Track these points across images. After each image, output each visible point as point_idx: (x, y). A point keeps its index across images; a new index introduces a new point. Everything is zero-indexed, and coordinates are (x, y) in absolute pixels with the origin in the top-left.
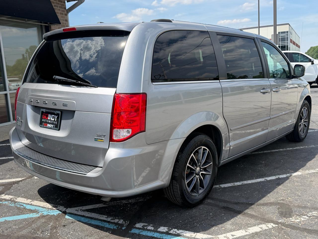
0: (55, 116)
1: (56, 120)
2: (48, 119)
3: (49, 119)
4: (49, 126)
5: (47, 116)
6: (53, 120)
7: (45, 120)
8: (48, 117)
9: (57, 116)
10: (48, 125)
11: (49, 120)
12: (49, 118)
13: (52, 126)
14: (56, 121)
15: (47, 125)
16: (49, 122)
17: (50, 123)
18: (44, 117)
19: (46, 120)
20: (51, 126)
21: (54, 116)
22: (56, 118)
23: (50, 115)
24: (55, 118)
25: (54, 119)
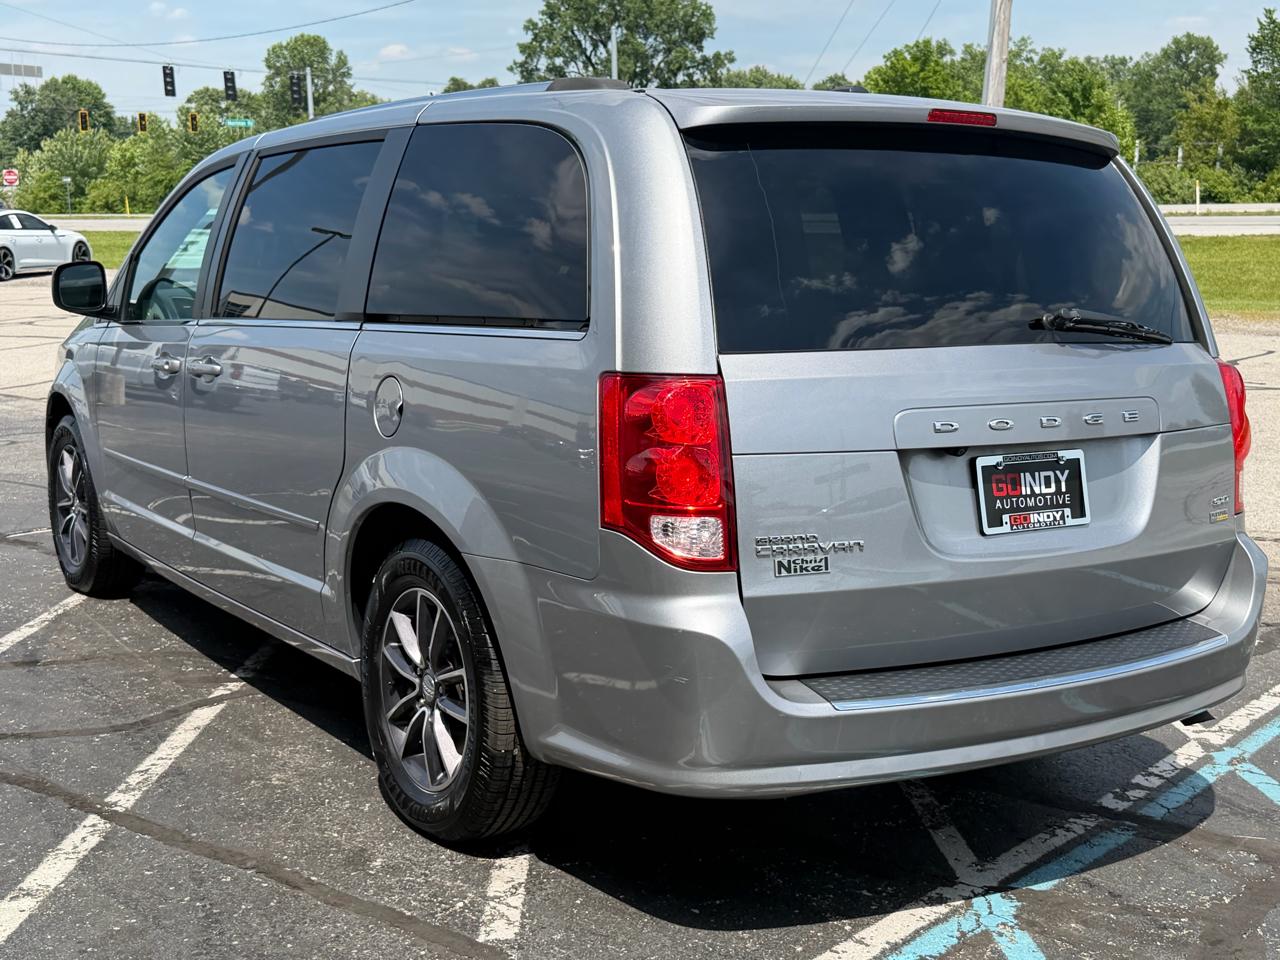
0: (1058, 472)
1: (1064, 489)
2: (1024, 493)
3: (1029, 492)
4: (1041, 520)
5: (1016, 484)
6: (1053, 489)
7: (1012, 502)
8: (1021, 486)
9: (1067, 472)
10: (1034, 517)
11: (1026, 496)
12: (1023, 488)
13: (1054, 517)
14: (1064, 494)
15: (1025, 519)
16: (1031, 503)
17: (1035, 508)
18: (1000, 490)
19: (1014, 499)
20: (1048, 517)
21: (1051, 474)
22: (1063, 479)
23: (1028, 474)
24: (1058, 482)
25: (1053, 485)
